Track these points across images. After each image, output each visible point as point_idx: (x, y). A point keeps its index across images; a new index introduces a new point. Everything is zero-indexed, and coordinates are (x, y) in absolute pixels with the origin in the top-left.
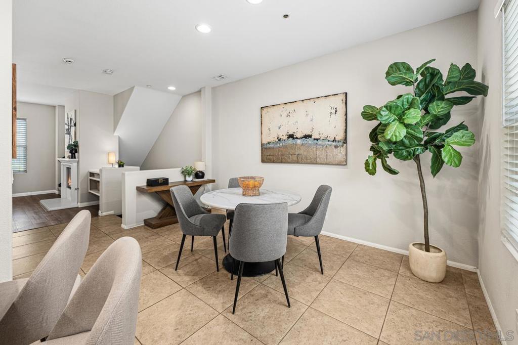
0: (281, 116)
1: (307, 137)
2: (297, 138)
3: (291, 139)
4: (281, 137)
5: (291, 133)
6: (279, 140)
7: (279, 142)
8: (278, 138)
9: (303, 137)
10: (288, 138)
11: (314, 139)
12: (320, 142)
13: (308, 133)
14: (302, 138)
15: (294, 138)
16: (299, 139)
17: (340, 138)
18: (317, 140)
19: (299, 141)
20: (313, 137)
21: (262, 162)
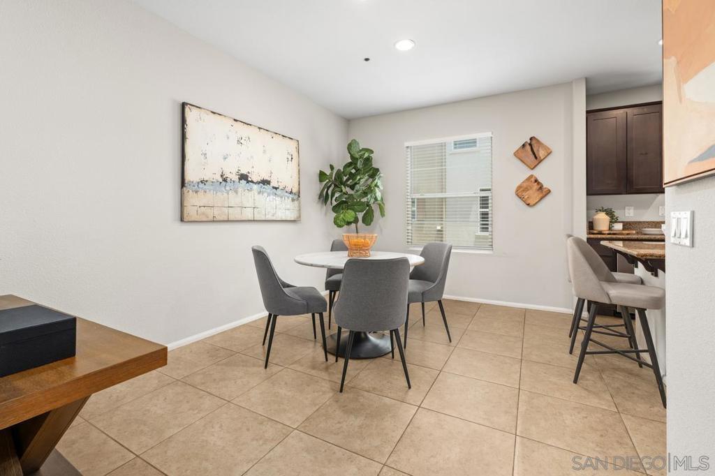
0: (228, 138)
1: (265, 182)
2: (252, 182)
3: (243, 182)
4: (227, 175)
5: (244, 172)
6: (225, 180)
7: (224, 183)
8: (222, 176)
9: (260, 182)
10: (240, 179)
11: (274, 188)
12: (278, 192)
13: (267, 178)
14: (258, 183)
15: (248, 182)
16: (256, 183)
17: (295, 190)
18: (276, 188)
19: (255, 187)
20: (272, 184)
21: (182, 220)
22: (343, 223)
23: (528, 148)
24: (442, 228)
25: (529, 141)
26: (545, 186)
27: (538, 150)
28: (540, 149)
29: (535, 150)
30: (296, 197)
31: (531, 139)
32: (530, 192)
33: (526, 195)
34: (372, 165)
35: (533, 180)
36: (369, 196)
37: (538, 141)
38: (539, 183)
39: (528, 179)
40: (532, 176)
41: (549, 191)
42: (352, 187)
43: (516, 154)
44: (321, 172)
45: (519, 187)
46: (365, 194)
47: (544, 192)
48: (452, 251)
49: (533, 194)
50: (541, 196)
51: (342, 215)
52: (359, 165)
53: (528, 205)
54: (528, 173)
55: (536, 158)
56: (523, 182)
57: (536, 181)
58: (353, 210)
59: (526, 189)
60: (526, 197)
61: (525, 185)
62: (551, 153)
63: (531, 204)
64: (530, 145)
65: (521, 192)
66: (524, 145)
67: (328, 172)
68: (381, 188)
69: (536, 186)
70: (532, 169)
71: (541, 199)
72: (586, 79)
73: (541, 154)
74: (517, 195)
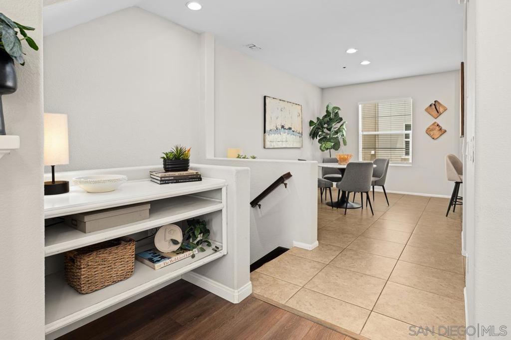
0: (278, 109)
1: (290, 129)
2: (286, 129)
3: (283, 129)
4: (278, 126)
5: (283, 124)
6: (277, 129)
8: (276, 127)
12: (294, 133)
13: (291, 127)
14: (288, 129)
17: (300, 132)
18: (294, 131)
19: (286, 131)
20: (292, 129)
21: (264, 148)
22: (324, 149)
23: (433, 107)
24: (375, 153)
25: (434, 103)
26: (443, 128)
27: (439, 108)
28: (441, 108)
29: (437, 108)
30: (301, 135)
31: (435, 102)
32: (434, 131)
34: (339, 116)
35: (436, 124)
36: (339, 134)
37: (439, 103)
38: (439, 126)
39: (433, 124)
40: (435, 123)
41: (445, 131)
42: (329, 129)
43: (426, 110)
44: (311, 121)
45: (428, 129)
46: (336, 132)
47: (442, 132)
48: (389, 165)
49: (436, 133)
50: (441, 133)
51: (324, 145)
52: (332, 116)
53: (433, 138)
54: (433, 120)
55: (438, 112)
56: (430, 126)
57: (438, 125)
58: (330, 141)
59: (432, 130)
60: (432, 134)
61: (431, 128)
62: (446, 109)
63: (435, 138)
64: (435, 105)
65: (428, 131)
66: (431, 105)
67: (315, 121)
68: (346, 129)
69: (438, 128)
70: (436, 118)
71: (441, 135)
73: (441, 110)
74: (426, 133)
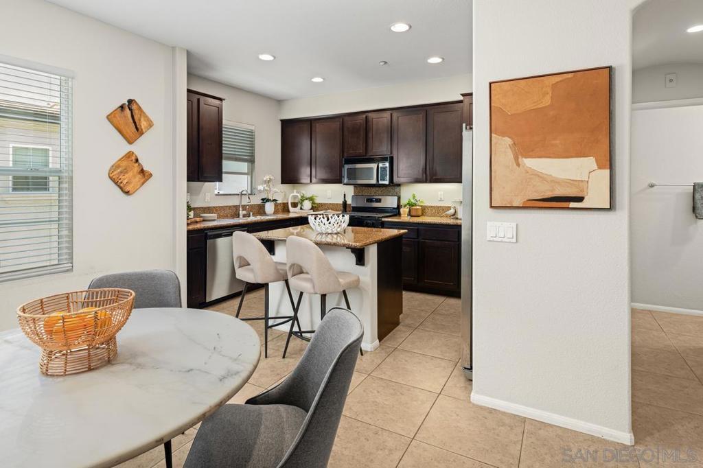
23: (127, 111)
25: (128, 104)
26: (145, 168)
27: (140, 120)
28: (142, 119)
29: (136, 117)
32: (130, 174)
33: (124, 179)
35: (132, 158)
37: (139, 107)
38: (140, 164)
39: (127, 157)
40: (131, 153)
41: (151, 175)
43: (110, 118)
45: (115, 167)
47: (145, 176)
49: (132, 177)
50: (142, 180)
53: (126, 193)
54: (126, 148)
55: (137, 128)
56: (119, 161)
57: (136, 160)
59: (125, 172)
60: (125, 182)
61: (122, 165)
62: (152, 125)
63: (131, 191)
64: (130, 108)
65: (117, 175)
66: (122, 107)
69: (136, 168)
71: (143, 184)
72: (187, 51)
73: (143, 124)
74: (111, 178)
